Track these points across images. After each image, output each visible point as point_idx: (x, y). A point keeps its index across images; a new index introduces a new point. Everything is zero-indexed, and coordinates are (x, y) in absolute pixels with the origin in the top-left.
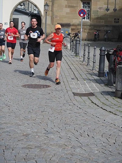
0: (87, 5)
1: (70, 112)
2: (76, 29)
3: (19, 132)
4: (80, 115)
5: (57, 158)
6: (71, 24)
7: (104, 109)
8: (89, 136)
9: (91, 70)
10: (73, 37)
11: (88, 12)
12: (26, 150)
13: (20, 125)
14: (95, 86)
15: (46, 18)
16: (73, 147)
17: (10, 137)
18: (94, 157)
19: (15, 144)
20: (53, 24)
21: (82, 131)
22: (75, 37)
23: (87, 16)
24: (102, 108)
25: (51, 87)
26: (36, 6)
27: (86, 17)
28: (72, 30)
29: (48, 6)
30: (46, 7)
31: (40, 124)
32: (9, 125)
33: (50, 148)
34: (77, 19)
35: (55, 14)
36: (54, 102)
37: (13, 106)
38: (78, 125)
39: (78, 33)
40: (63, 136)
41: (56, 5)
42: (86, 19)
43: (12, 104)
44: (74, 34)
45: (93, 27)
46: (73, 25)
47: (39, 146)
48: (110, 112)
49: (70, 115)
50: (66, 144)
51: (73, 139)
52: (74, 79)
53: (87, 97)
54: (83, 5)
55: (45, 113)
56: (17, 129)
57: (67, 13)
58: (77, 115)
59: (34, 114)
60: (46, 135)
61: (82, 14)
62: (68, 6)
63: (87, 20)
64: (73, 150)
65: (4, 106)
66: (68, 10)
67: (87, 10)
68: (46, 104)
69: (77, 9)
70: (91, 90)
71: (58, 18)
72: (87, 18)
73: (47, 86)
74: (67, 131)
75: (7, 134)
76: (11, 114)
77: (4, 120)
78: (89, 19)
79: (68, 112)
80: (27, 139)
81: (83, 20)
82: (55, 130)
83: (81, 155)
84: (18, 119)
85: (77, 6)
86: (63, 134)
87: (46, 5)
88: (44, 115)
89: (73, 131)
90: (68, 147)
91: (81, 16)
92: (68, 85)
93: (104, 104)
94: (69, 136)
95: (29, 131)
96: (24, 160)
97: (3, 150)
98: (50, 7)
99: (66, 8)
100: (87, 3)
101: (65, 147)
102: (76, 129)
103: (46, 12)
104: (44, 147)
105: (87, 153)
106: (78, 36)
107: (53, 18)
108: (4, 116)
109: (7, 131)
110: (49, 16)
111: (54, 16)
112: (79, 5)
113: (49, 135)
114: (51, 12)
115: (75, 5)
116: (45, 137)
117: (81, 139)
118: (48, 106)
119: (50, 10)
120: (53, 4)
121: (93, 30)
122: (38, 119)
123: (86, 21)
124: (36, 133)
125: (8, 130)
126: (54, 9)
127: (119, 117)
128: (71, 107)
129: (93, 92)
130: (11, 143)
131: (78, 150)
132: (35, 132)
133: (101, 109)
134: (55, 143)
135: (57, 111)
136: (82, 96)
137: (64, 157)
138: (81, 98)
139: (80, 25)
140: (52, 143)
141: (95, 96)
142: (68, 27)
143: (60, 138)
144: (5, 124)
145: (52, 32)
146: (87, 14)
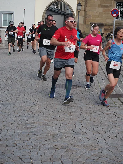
0: (121, 4)
1: (99, 113)
2: (109, 29)
3: (46, 132)
4: (109, 116)
5: (84, 159)
6: (104, 23)
8: (117, 138)
10: (106, 37)
11: (122, 11)
12: (53, 150)
13: (48, 125)
15: (79, 18)
16: (101, 149)
17: (37, 136)
18: (122, 160)
19: (41, 144)
20: (85, 24)
21: (110, 133)
22: (107, 37)
25: (81, 87)
26: (68, 5)
27: (119, 17)
28: (105, 30)
29: (80, 5)
30: (79, 7)
31: (68, 124)
32: (37, 125)
33: (77, 148)
34: (110, 19)
35: (88, 13)
36: (83, 103)
37: (42, 105)
38: (107, 126)
39: (111, 33)
40: (91, 137)
41: (89, 5)
42: (119, 19)
43: (41, 104)
44: (106, 34)
46: (106, 25)
47: (66, 147)
49: (99, 116)
50: (93, 145)
51: (101, 140)
52: (105, 80)
53: (117, 98)
54: (117, 4)
55: (73, 113)
56: (44, 129)
57: (100, 13)
58: (106, 116)
59: (62, 114)
60: (73, 136)
61: (115, 14)
62: (101, 6)
63: (121, 20)
64: (100, 151)
65: (33, 105)
66: (101, 10)
67: (120, 10)
68: (75, 105)
69: (110, 9)
70: (121, 91)
71: (91, 18)
72: (121, 17)
73: (76, 86)
74: (95, 132)
75: (34, 133)
76: (40, 114)
77: (32, 119)
78: (122, 19)
79: (97, 113)
80: (54, 139)
81: (117, 20)
82: (83, 131)
83: (108, 157)
84: (46, 118)
85: (111, 5)
86: (91, 135)
87: (79, 4)
88: (72, 115)
89: (102, 132)
90: (96, 149)
91: (114, 16)
92: (98, 86)
94: (97, 137)
95: (56, 131)
96: (50, 160)
97: (30, 149)
98: (83, 7)
99: (99, 7)
100: (121, 3)
101: (92, 149)
102: (105, 130)
103: (79, 12)
104: (71, 147)
105: (115, 155)
106: (110, 37)
107: (86, 17)
108: (32, 115)
109: (35, 131)
110: (81, 15)
111: (87, 15)
112: (113, 5)
113: (76, 135)
114: (83, 12)
115: (108, 5)
116: (73, 138)
117: (109, 141)
118: (78, 106)
119: (83, 9)
120: (86, 4)
122: (67, 119)
124: (64, 133)
125: (36, 129)
126: (87, 8)
128: (100, 108)
130: (38, 142)
131: (105, 152)
132: (62, 132)
134: (82, 143)
135: (86, 112)
136: (112, 97)
137: (91, 158)
138: (111, 99)
139: (113, 25)
140: (79, 144)
143: (88, 139)
144: (33, 124)
145: (84, 32)
146: (120, 13)
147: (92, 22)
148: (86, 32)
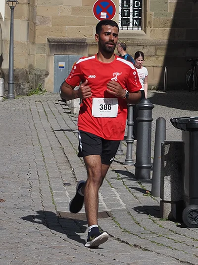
1: (38, 246)
4: (60, 251)
6: (89, 40)
7: (123, 242)
9: (122, 163)
11: (137, 4)
14: (118, 198)
15: (12, 24)
20: (33, 43)
23: (136, 17)
24: (118, 239)
25: (4, 201)
27: (131, 19)
35: (40, 11)
36: (5, 230)
42: (131, 25)
45: (152, 49)
48: (135, 245)
49: (36, 251)
52: (69, 184)
57: (75, 10)
58: (54, 251)
61: (106, 14)
63: (136, 28)
70: (105, 206)
71: (50, 25)
72: (135, 22)
78: (140, 25)
79: (33, 247)
81: (125, 28)
92: (50, 197)
93: (126, 231)
103: (12, 8)
107: (35, 23)
110: (20, 18)
111: (38, 17)
114: (26, 8)
121: (154, 58)
123: (133, 32)
127: (152, 253)
128: (44, 238)
129: (108, 210)
133: (117, 242)
135: (9, 245)
138: (76, 222)
141: (111, 218)
142: (78, 52)
145: (31, 67)
146: (134, 10)
147: (53, 37)
148: (36, 66)
